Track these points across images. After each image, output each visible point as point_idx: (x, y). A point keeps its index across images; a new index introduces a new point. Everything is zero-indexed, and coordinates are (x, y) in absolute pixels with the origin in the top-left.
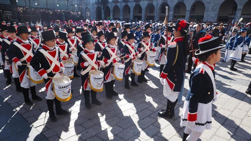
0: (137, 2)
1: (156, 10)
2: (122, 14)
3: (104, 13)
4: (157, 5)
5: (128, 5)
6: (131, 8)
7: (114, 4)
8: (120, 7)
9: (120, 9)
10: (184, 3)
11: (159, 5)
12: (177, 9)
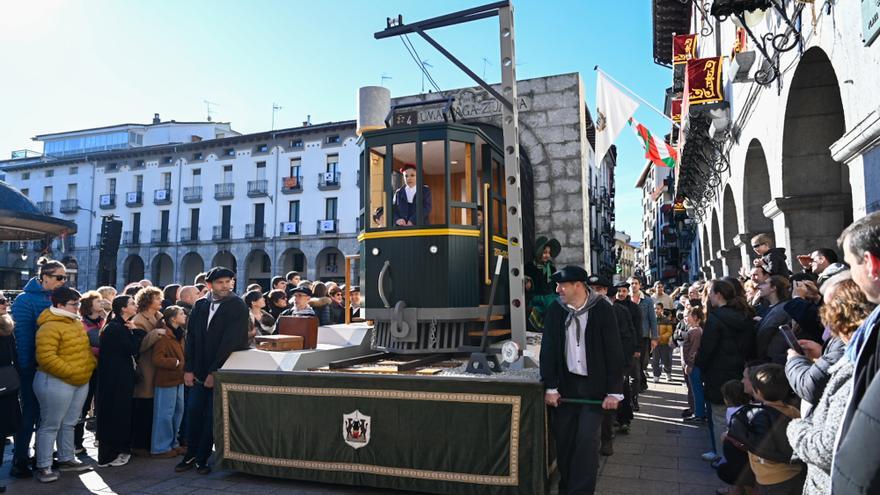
0: (222, 246)
1: (272, 264)
2: (179, 276)
3: (125, 272)
4: (276, 252)
5: (198, 252)
6: (207, 260)
7: (157, 249)
8: (173, 258)
9: (174, 261)
10: (339, 248)
11: (280, 254)
12: (332, 261)
